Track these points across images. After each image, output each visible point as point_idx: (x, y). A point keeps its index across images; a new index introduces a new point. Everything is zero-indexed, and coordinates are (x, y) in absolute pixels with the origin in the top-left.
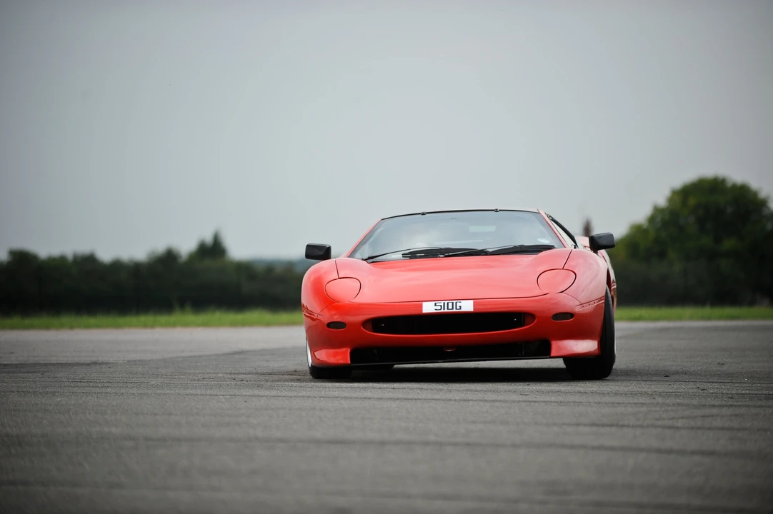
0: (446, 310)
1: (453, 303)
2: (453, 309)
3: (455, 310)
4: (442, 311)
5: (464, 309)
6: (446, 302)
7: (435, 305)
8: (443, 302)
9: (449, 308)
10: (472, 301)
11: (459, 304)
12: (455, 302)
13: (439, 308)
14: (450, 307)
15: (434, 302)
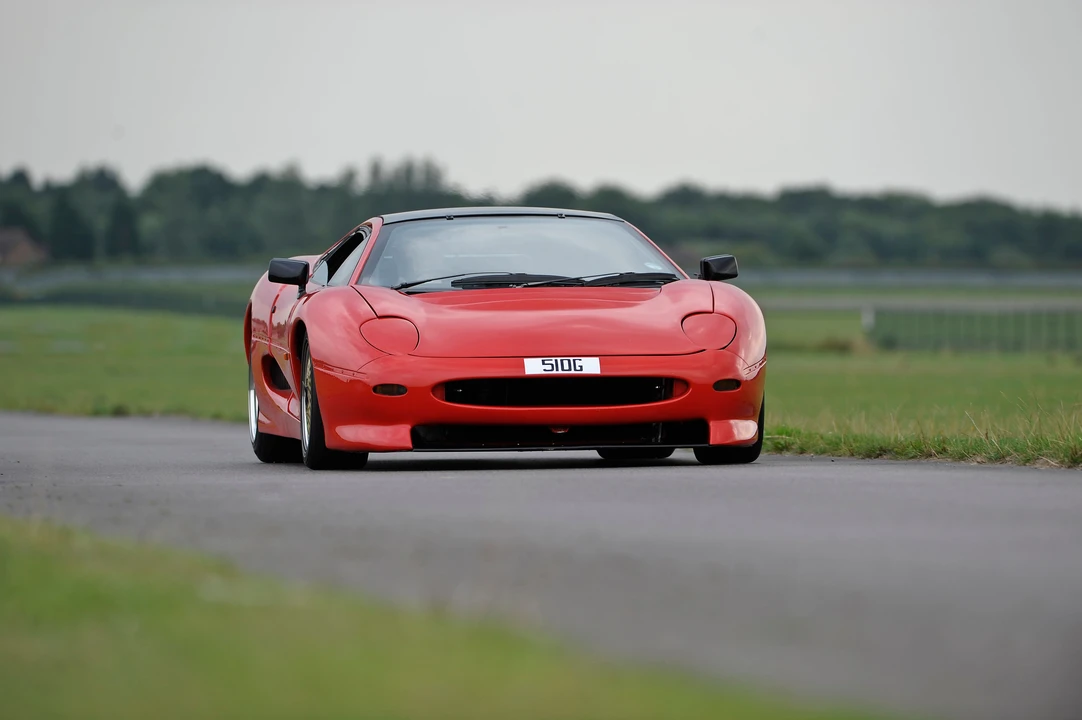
0: (560, 372)
1: (569, 361)
2: (570, 370)
3: (573, 372)
4: (554, 372)
5: (586, 371)
6: (559, 359)
7: (544, 364)
8: (554, 359)
9: (564, 368)
10: (597, 359)
11: (578, 363)
12: (571, 359)
13: (550, 367)
14: (566, 367)
15: (541, 359)
